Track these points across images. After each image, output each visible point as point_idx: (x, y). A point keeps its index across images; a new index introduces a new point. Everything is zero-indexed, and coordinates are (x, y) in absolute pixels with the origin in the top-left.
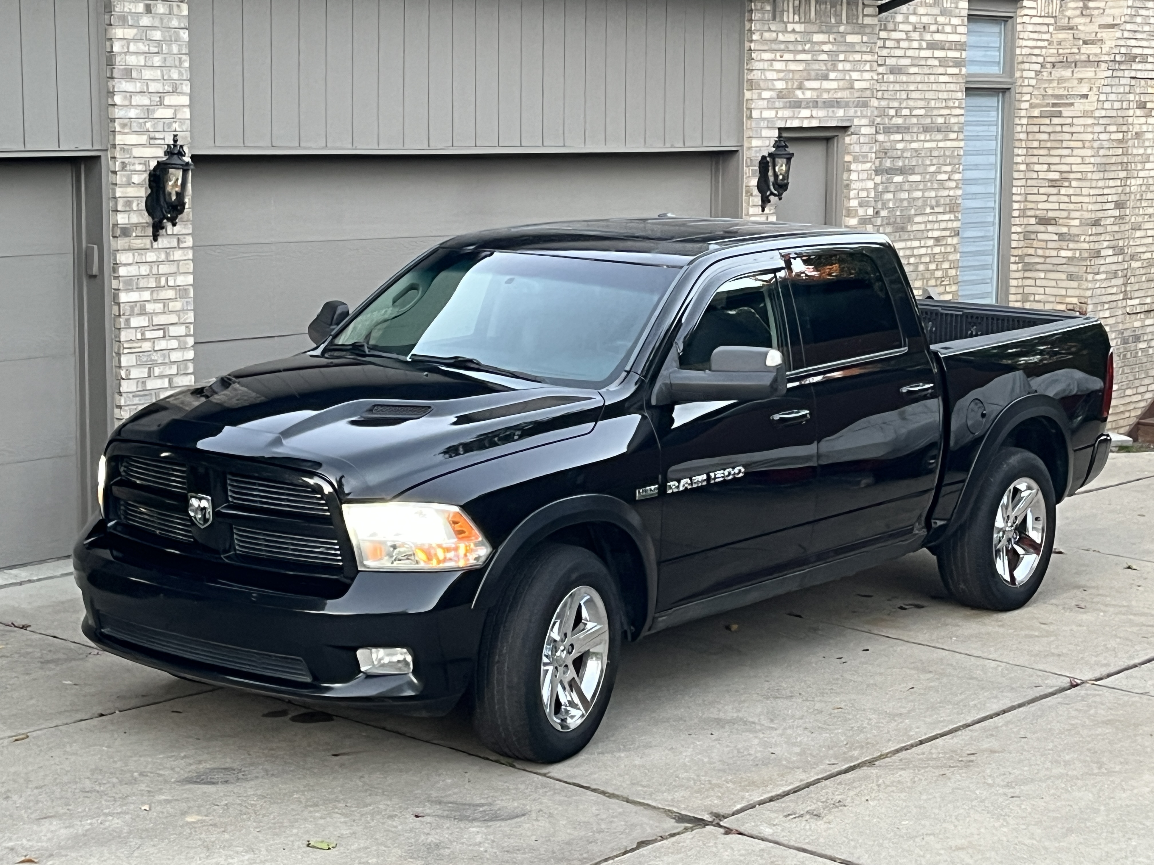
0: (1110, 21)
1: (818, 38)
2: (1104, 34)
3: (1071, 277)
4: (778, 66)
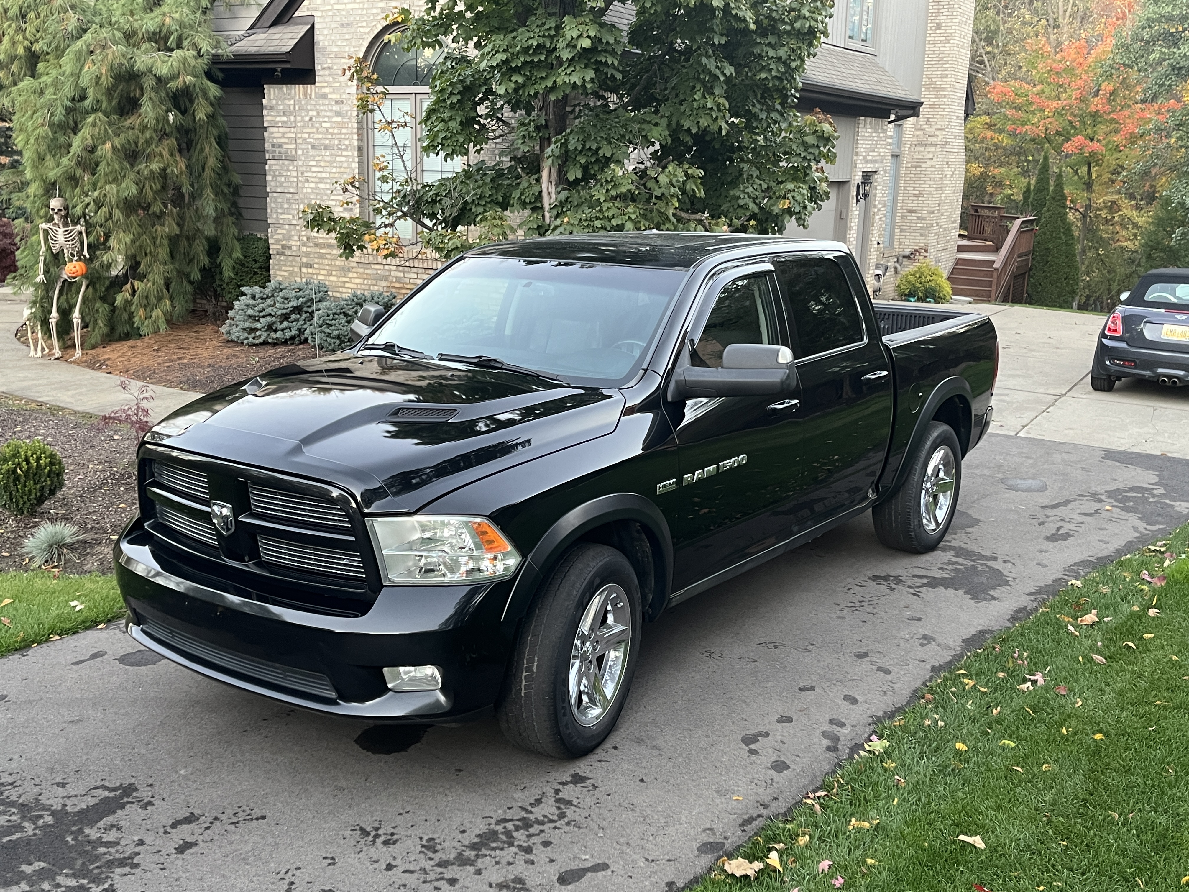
0: (939, 127)
1: (874, 135)
2: (937, 133)
3: (921, 235)
4: (864, 146)
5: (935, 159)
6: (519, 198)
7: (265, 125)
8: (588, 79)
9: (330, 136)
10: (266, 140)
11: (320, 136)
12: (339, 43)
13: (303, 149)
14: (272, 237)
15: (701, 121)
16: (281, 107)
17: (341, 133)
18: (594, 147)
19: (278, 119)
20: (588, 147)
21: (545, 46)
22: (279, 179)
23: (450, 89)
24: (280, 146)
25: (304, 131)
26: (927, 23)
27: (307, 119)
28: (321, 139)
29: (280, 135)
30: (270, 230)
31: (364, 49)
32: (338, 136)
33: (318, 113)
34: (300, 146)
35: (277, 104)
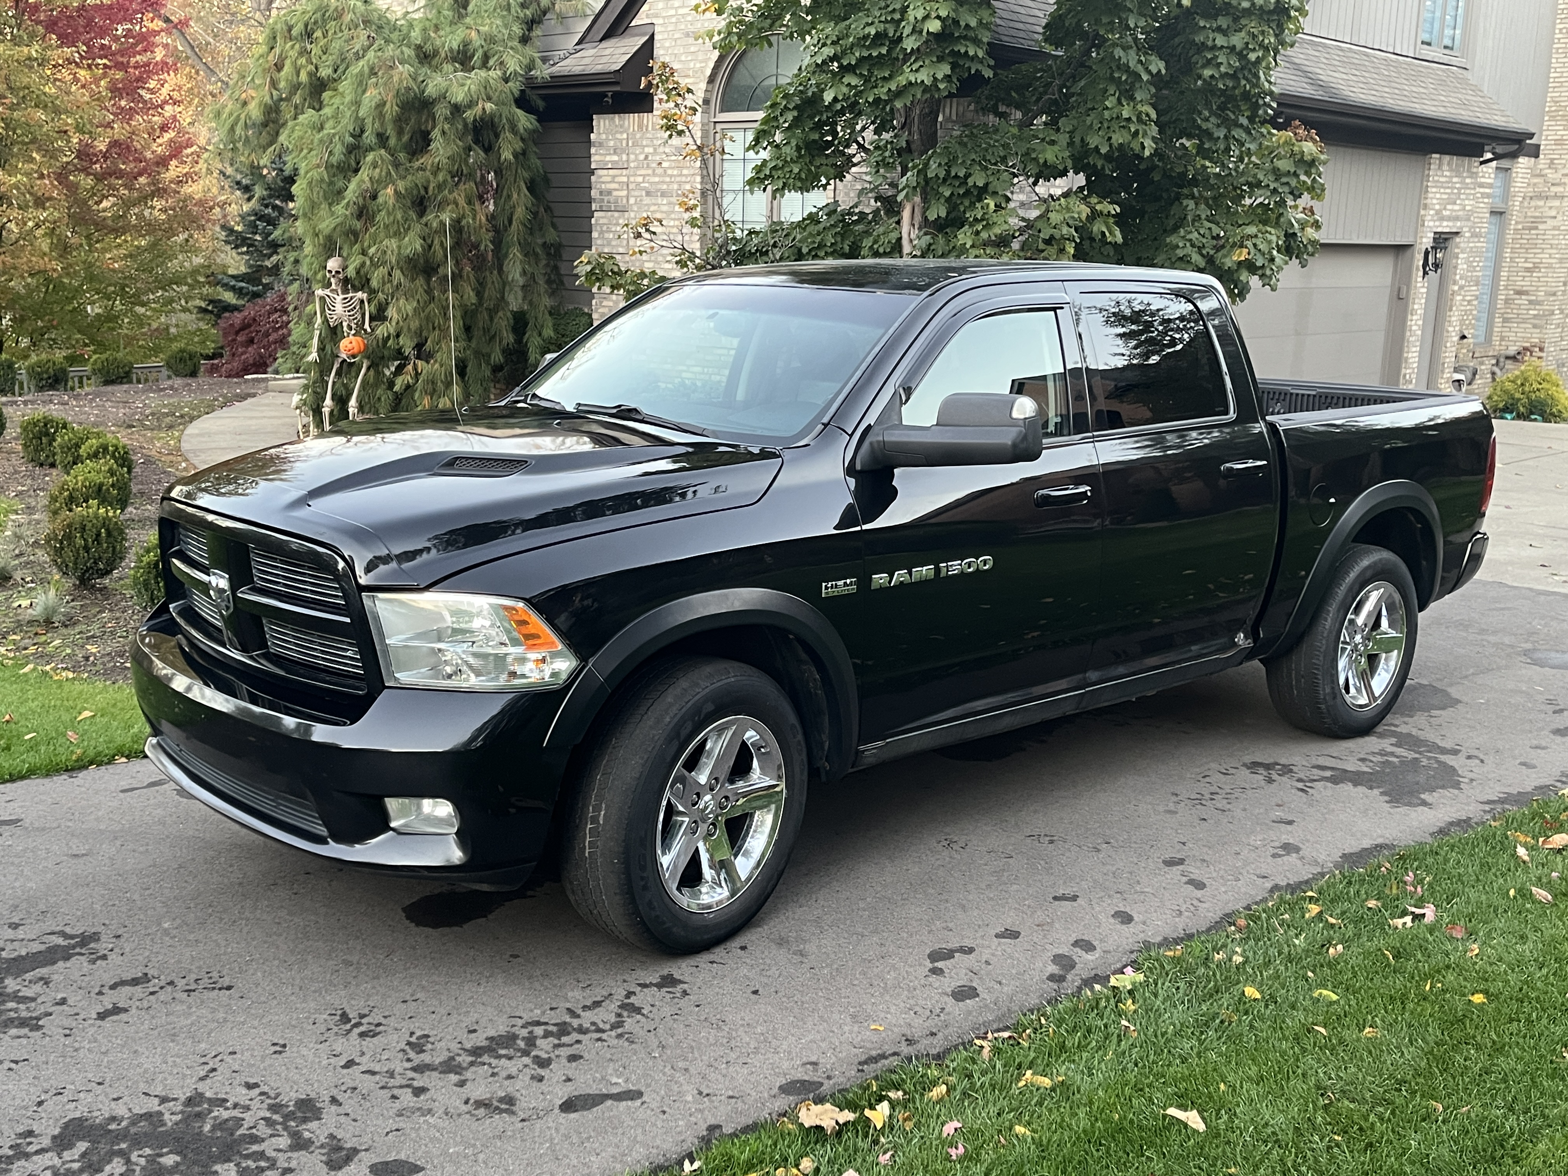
1: (1455, 180)
3: (1535, 326)
4: (1438, 196)
5: (1560, 218)
6: (871, 247)
7: (593, 167)
8: (940, 76)
9: (668, 179)
10: (593, 186)
11: (657, 179)
12: (683, 58)
13: (636, 197)
14: (597, 309)
15: (1114, 137)
16: (612, 143)
17: (681, 175)
18: (961, 174)
19: (608, 158)
20: (953, 174)
21: (886, 35)
22: (606, 235)
23: (784, 103)
24: (609, 193)
25: (639, 173)
26: (1554, 24)
27: (642, 157)
28: (658, 183)
29: (609, 179)
30: (594, 302)
31: (712, 65)
32: (678, 179)
33: (655, 149)
34: (633, 193)
35: (607, 139)
